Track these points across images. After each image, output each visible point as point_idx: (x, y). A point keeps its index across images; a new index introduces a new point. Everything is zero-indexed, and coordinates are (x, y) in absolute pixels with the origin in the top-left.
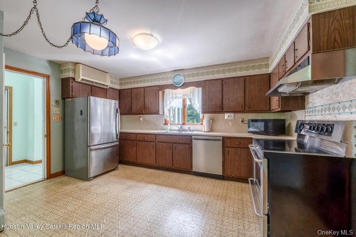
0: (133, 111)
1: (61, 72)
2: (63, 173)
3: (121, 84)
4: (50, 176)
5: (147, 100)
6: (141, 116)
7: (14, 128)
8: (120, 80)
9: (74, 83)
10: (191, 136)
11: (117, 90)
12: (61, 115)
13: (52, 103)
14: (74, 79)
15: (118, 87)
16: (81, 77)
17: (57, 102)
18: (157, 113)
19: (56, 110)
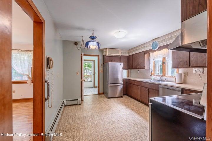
0: (134, 67)
1: (103, 53)
2: (103, 94)
3: (128, 53)
4: (99, 94)
5: (139, 60)
6: (139, 70)
7: (95, 74)
8: (129, 50)
9: (106, 57)
10: (158, 85)
11: (127, 56)
12: (103, 70)
13: (100, 66)
14: (106, 55)
15: (127, 55)
16: (108, 54)
17: (102, 65)
18: (144, 68)
19: (101, 68)
